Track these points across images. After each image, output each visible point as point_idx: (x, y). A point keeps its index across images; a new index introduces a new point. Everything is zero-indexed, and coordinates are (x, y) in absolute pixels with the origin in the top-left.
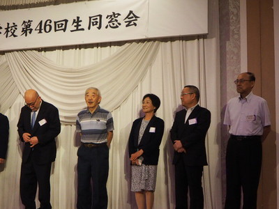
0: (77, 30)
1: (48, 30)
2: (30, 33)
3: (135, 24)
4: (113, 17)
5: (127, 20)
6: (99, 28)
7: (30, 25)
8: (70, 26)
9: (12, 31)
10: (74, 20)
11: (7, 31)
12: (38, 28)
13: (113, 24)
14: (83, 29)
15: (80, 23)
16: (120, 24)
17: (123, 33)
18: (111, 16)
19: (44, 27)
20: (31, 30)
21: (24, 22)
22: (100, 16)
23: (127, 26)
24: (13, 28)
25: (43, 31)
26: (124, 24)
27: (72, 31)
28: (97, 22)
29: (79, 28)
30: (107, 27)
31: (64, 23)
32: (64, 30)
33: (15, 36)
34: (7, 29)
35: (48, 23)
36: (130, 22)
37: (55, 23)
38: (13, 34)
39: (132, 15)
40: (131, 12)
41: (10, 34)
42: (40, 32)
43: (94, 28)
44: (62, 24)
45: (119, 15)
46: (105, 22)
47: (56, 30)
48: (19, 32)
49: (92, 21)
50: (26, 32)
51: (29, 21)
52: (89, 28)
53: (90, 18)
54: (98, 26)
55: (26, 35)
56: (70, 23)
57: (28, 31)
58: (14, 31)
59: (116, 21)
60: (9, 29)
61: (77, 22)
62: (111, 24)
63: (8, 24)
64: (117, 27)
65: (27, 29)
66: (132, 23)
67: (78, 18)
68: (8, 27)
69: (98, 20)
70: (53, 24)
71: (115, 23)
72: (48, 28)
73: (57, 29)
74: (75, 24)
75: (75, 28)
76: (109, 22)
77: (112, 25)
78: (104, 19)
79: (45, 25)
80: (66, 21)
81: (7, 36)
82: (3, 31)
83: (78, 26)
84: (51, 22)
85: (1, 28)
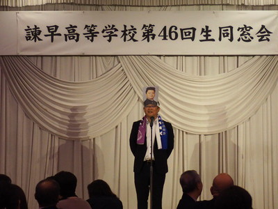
0: (207, 40)
1: (173, 37)
2: (153, 38)
3: (268, 40)
4: (245, 30)
5: (260, 34)
6: (231, 40)
7: (152, 30)
8: (199, 36)
9: (131, 35)
10: (203, 29)
11: (125, 34)
12: (162, 34)
13: (246, 38)
14: (213, 40)
15: (209, 33)
16: (252, 38)
17: (255, 47)
18: (243, 29)
19: (168, 33)
20: (154, 36)
21: (145, 26)
22: (231, 28)
23: (260, 40)
24: (132, 31)
25: (168, 38)
26: (256, 39)
27: (201, 41)
28: (228, 34)
29: (209, 38)
30: (239, 40)
31: (191, 31)
32: (193, 39)
33: (135, 41)
34: (124, 32)
35: (173, 29)
36: (263, 36)
37: (182, 30)
38: (132, 38)
39: (264, 30)
40: (263, 27)
41: (128, 37)
42: (165, 39)
43: (225, 40)
44: (190, 33)
45: (251, 28)
46: (237, 34)
47: (183, 39)
48: (139, 36)
49: (222, 32)
50: (147, 37)
51: (150, 25)
52: (220, 39)
53: (220, 28)
54: (229, 38)
55: (148, 41)
56: (198, 32)
57: (150, 37)
58: (133, 35)
59: (249, 34)
60: (127, 32)
61: (206, 31)
62: (243, 37)
63: (125, 26)
64: (249, 41)
65: (148, 34)
66: (265, 38)
67: (207, 27)
68: (125, 30)
69: (229, 32)
70: (179, 32)
71: (247, 36)
72: (173, 35)
73: (184, 37)
74: (204, 34)
75: (205, 38)
76: (241, 35)
77: (244, 39)
78: (235, 31)
79: (170, 32)
80: (194, 29)
81: (125, 40)
82: (120, 34)
83: (207, 36)
84: (176, 29)
85: (116, 30)
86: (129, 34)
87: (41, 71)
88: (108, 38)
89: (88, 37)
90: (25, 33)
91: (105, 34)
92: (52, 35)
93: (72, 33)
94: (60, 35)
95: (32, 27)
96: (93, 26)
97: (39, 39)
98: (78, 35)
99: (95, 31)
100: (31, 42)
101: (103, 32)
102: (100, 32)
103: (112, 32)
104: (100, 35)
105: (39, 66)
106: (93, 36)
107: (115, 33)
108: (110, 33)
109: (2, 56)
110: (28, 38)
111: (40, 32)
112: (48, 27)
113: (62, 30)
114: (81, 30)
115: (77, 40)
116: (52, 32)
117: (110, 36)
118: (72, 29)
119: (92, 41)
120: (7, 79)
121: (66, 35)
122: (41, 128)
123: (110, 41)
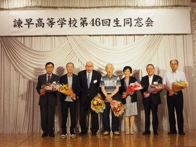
0: (117, 26)
2: (86, 25)
3: (152, 26)
4: (139, 20)
5: (147, 22)
6: (131, 26)
7: (86, 21)
8: (113, 24)
10: (115, 20)
11: (70, 23)
12: (92, 23)
14: (121, 26)
16: (143, 25)
17: (144, 30)
18: (137, 19)
19: (95, 22)
20: (87, 24)
21: (81, 18)
22: (131, 19)
23: (147, 26)
24: (74, 22)
25: (95, 25)
26: (145, 25)
27: (114, 26)
28: (129, 23)
29: (118, 25)
30: (135, 26)
31: (108, 21)
32: (109, 25)
33: (76, 27)
34: (70, 22)
35: (98, 20)
36: (149, 24)
37: (103, 21)
38: (74, 25)
39: (149, 20)
40: (149, 18)
41: (72, 25)
42: (93, 25)
43: (128, 26)
44: (107, 22)
45: (142, 19)
46: (134, 23)
47: (103, 25)
48: (78, 24)
49: (126, 21)
50: (83, 24)
51: (85, 18)
52: (124, 26)
53: (125, 19)
54: (130, 24)
55: (84, 27)
56: (112, 22)
57: (85, 24)
59: (141, 22)
60: (72, 22)
61: (117, 21)
62: (138, 24)
63: (70, 19)
64: (141, 26)
65: (84, 23)
66: (150, 25)
67: (117, 19)
68: (71, 21)
69: (129, 21)
70: (101, 21)
71: (140, 24)
72: (98, 23)
73: (104, 24)
75: (116, 25)
76: (136, 23)
78: (133, 21)
80: (110, 20)
81: (70, 26)
82: (67, 23)
83: (117, 23)
84: (99, 20)
85: (65, 21)
86: (73, 23)
87: (24, 45)
88: (61, 25)
89: (49, 25)
90: (13, 23)
91: (59, 23)
92: (29, 24)
93: (40, 23)
94: (33, 24)
95: (17, 20)
96: (52, 18)
97: (22, 27)
98: (43, 24)
99: (53, 21)
100: (17, 28)
101: (58, 22)
102: (56, 22)
103: (63, 22)
104: (56, 24)
105: (22, 42)
106: (52, 24)
107: (65, 23)
108: (62, 22)
109: (1, 37)
110: (15, 26)
111: (22, 22)
112: (26, 20)
113: (35, 21)
114: (45, 21)
115: (43, 27)
116: (29, 23)
117: (62, 24)
118: (40, 20)
119: (52, 27)
120: (4, 50)
121: (36, 24)
122: (24, 77)
123: (62, 27)
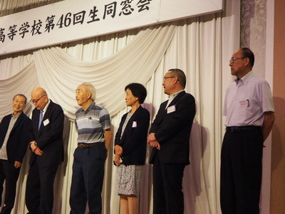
0: (94, 20)
1: (67, 24)
2: (52, 28)
3: (147, 8)
4: (127, 2)
5: (140, 4)
6: (113, 16)
7: (52, 21)
8: (88, 18)
9: (38, 28)
10: (91, 11)
11: (34, 29)
12: (59, 23)
13: (127, 10)
14: (98, 20)
15: (96, 13)
16: (133, 10)
18: (125, 2)
19: (64, 21)
20: (53, 25)
21: (48, 18)
22: (115, 3)
23: (140, 11)
24: (39, 25)
25: (63, 25)
26: (137, 10)
27: (88, 23)
28: (111, 10)
29: (96, 18)
30: (120, 15)
32: (82, 22)
33: (39, 33)
34: (33, 26)
35: (68, 17)
36: (143, 6)
37: (74, 15)
38: (38, 31)
41: (35, 31)
42: (61, 27)
43: (109, 17)
44: (80, 16)
46: (119, 9)
47: (74, 23)
48: (43, 29)
49: (107, 9)
50: (49, 28)
51: (52, 16)
52: (104, 18)
53: (106, 6)
54: (112, 14)
55: (49, 31)
56: (87, 14)
59: (130, 6)
60: (35, 27)
61: (94, 12)
62: (124, 11)
63: (35, 21)
64: (130, 13)
65: (50, 26)
66: (145, 7)
67: (95, 8)
68: (35, 25)
69: (113, 8)
70: (72, 18)
71: (129, 9)
72: (68, 21)
73: (76, 21)
74: (92, 15)
75: (92, 19)
76: (123, 9)
77: (125, 12)
78: (118, 5)
79: (66, 19)
80: (84, 13)
81: (33, 34)
82: (30, 29)
83: (94, 16)
84: (70, 15)
85: (29, 26)
88: (22, 35)
89: (10, 37)
91: (21, 31)
93: (1, 36)
96: (14, 26)
98: (4, 36)
99: (15, 30)
102: (18, 31)
103: (25, 29)
104: (18, 33)
106: (13, 35)
107: (27, 29)
114: (6, 32)
115: (3, 41)
117: (24, 33)
118: (1, 32)
119: (12, 39)
123: (23, 37)
